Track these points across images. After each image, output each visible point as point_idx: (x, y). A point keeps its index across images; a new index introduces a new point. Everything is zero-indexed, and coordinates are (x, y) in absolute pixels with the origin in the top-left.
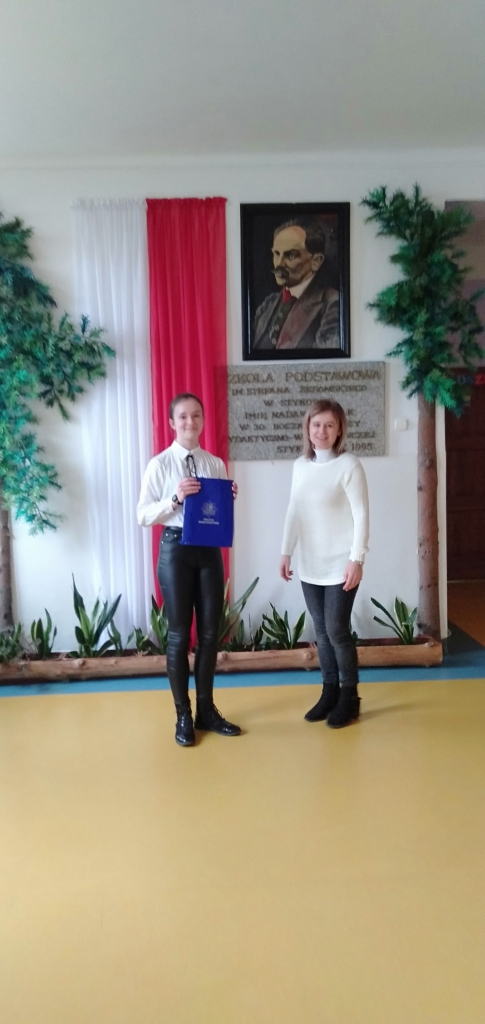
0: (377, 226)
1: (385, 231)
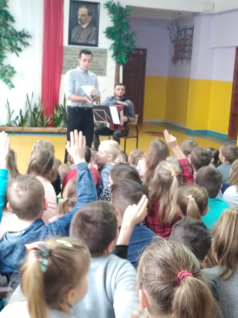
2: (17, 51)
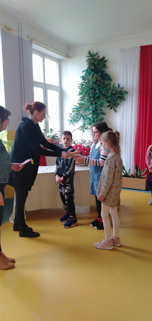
2: (115, 107)
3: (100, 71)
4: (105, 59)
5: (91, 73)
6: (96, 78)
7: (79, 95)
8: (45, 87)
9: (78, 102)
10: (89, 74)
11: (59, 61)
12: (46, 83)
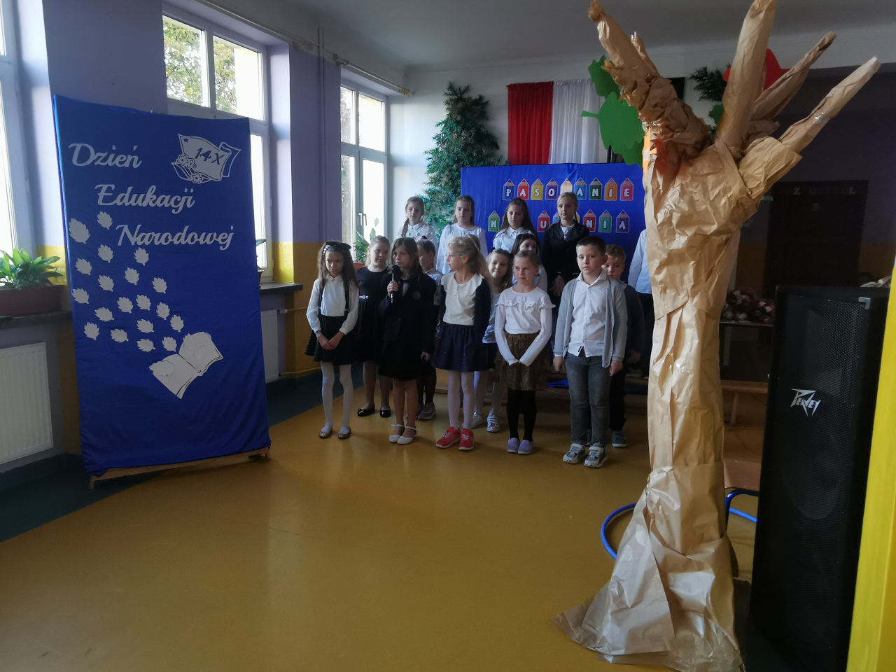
0: (699, 94)
1: (705, 95)
3: (473, 126)
4: (485, 100)
5: (453, 129)
6: (465, 139)
7: (428, 172)
8: (361, 154)
9: (427, 187)
10: (450, 130)
11: (388, 101)
12: (360, 145)
